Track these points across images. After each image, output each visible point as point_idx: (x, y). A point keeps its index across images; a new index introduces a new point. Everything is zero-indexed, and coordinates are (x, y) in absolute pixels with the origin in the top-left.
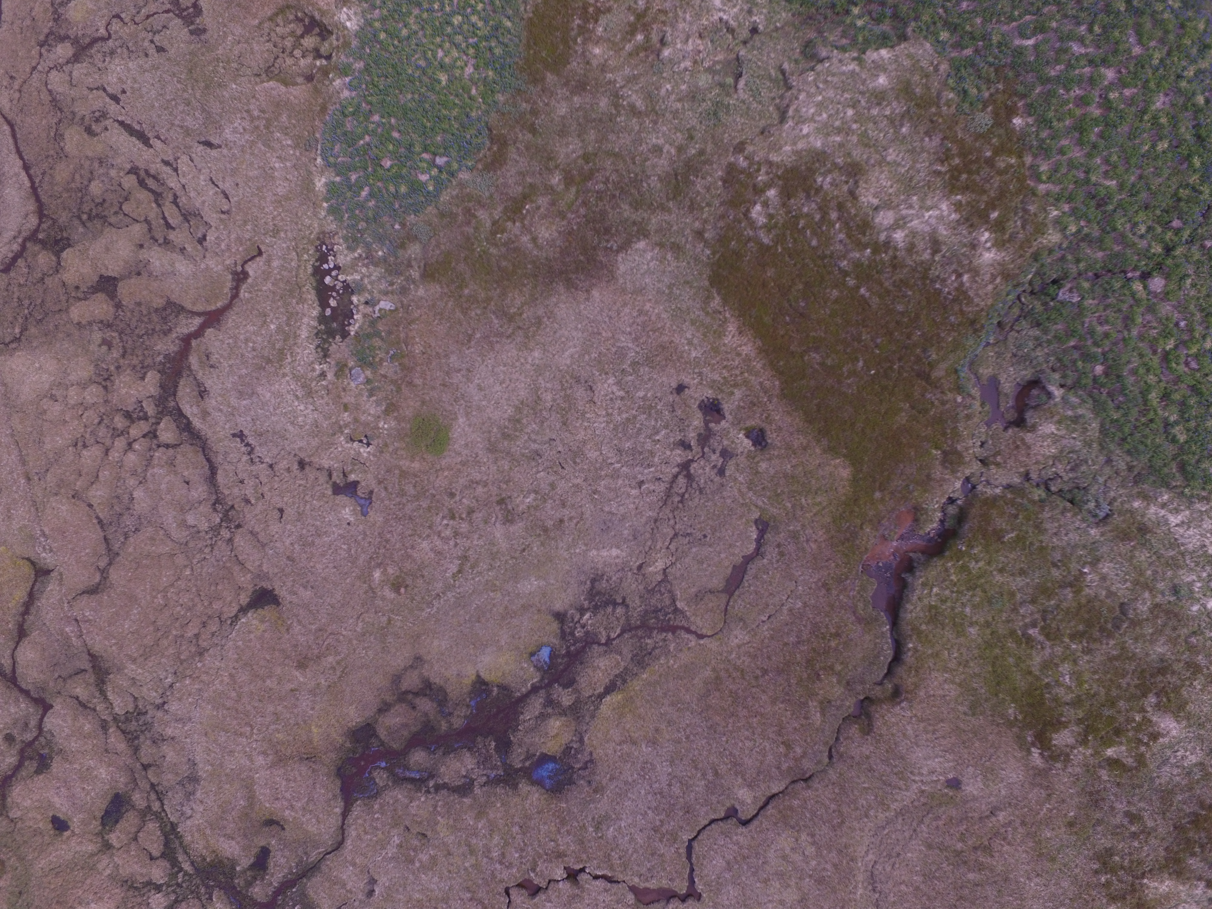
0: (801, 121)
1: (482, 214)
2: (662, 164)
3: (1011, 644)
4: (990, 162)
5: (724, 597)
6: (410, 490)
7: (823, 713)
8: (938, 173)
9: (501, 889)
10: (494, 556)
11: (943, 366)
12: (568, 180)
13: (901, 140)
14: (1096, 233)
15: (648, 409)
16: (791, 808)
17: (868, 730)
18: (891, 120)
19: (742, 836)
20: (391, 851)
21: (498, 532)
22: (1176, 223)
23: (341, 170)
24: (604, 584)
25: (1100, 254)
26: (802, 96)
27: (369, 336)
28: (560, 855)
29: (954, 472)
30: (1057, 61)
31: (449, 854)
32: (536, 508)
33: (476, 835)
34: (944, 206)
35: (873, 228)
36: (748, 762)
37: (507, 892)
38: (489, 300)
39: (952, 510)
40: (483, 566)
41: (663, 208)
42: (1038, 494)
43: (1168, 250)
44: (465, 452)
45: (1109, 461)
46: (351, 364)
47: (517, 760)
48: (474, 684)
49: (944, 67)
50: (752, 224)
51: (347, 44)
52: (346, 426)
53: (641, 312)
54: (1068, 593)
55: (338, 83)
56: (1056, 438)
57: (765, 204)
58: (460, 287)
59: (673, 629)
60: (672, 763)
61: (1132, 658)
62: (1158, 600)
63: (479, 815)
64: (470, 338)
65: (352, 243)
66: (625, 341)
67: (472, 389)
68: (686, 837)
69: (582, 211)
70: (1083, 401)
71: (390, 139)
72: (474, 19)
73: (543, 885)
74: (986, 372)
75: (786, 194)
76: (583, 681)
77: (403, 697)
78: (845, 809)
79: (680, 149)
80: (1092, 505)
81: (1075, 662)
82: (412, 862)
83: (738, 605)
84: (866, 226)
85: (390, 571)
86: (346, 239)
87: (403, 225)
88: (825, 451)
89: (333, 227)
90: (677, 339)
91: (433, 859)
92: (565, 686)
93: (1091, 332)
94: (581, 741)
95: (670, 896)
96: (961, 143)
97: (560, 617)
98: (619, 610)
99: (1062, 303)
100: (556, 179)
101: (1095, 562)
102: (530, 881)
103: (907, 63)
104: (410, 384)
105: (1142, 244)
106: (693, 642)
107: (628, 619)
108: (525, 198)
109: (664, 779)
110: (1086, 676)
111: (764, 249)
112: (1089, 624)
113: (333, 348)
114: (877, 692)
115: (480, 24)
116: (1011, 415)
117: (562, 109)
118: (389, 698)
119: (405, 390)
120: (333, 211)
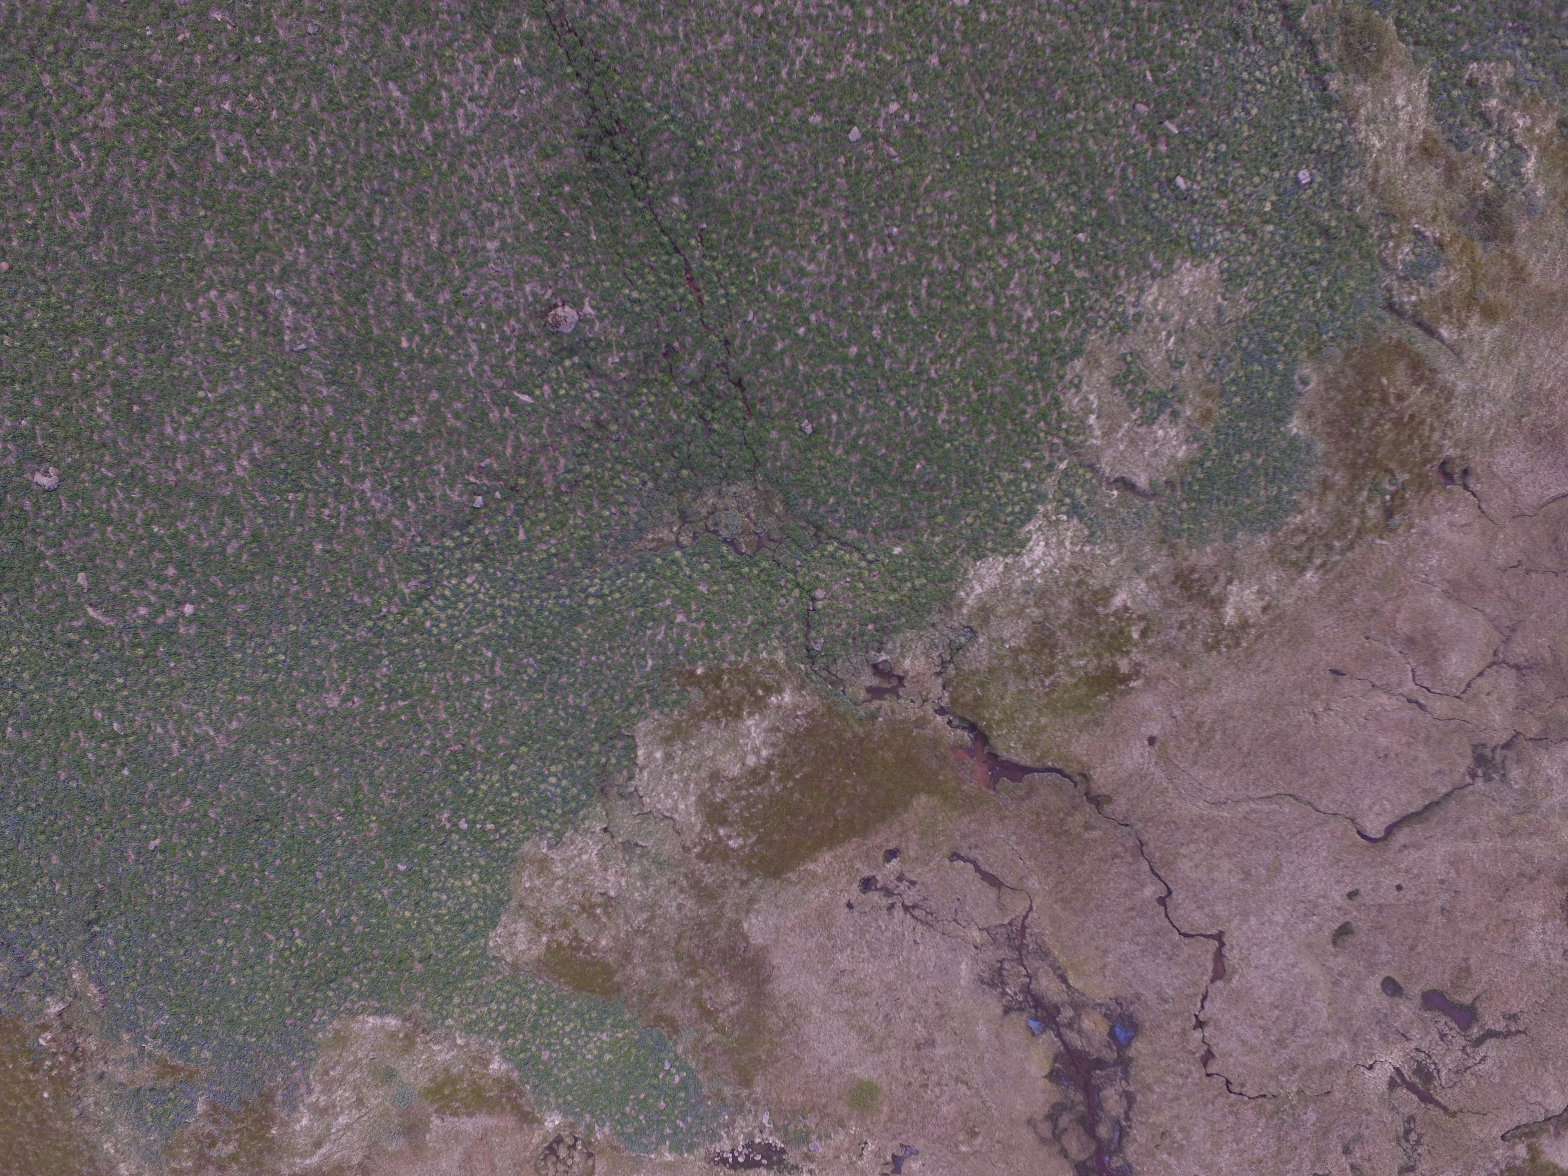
0: (675, 808)
1: (709, 1039)
2: (690, 904)
3: (1055, 696)
4: (724, 692)
5: (1003, 889)
6: (902, 1116)
7: (1093, 828)
8: (726, 725)
9: (1206, 1080)
10: (958, 1056)
11: (856, 727)
12: (693, 974)
13: (699, 747)
14: (780, 627)
15: (862, 932)
16: (1161, 858)
17: (1109, 799)
18: (685, 750)
19: (1178, 896)
20: (1172, 1161)
21: (940, 1051)
22: (782, 583)
23: (661, 1139)
24: (986, 975)
25: (795, 626)
26: (659, 806)
27: (786, 1133)
28: (1184, 1032)
29: (930, 722)
30: (666, 649)
31: (1178, 1117)
32: (925, 1022)
33: (1165, 1094)
34: (749, 722)
35: (756, 768)
36: (1125, 885)
37: (1208, 1075)
38: (771, 1041)
39: (956, 722)
40: (964, 1065)
41: (721, 907)
42: (951, 671)
43: (798, 585)
44: (879, 1071)
45: (933, 625)
46: (805, 1149)
47: (1111, 1055)
48: (1051, 1081)
49: (656, 714)
50: (742, 847)
51: (572, 1125)
52: (850, 1158)
53: (792, 930)
54: (1022, 657)
55: (599, 1136)
56: (915, 657)
57: (729, 837)
58: (760, 1061)
59: (1024, 927)
60: (1121, 940)
61: (1070, 621)
62: (1031, 602)
63: (1150, 1089)
64: (796, 1057)
65: (715, 1137)
66: (811, 943)
67: (834, 1060)
68: (1177, 937)
69: (717, 967)
70: (891, 639)
71: (645, 1100)
72: (567, 1029)
73: (1205, 1047)
74: (863, 695)
75: (724, 822)
76: (1056, 999)
77: (1057, 1137)
78: (1165, 819)
79: (682, 891)
80: (963, 639)
81: (1071, 657)
82: (1182, 1146)
83: (1010, 880)
84: (753, 772)
85: (961, 1138)
86: (712, 1142)
87: (709, 1098)
88: (906, 811)
89: (702, 1151)
90: (814, 905)
91: (1181, 1129)
92: (1059, 1012)
93: (845, 632)
94: (1100, 1005)
95: (1219, 956)
96: (708, 709)
97: (1007, 1010)
98: (1006, 965)
99: (823, 648)
100: (691, 983)
101: (1004, 641)
102: (1202, 1057)
103: (649, 738)
104: (824, 1106)
105: (792, 601)
106: (1034, 915)
107: (1013, 960)
108: (701, 1007)
109: (1133, 947)
110: (1081, 650)
111: (760, 841)
112: (1044, 645)
113: (792, 1161)
114: (1081, 787)
115: (572, 1025)
116: (895, 682)
117: (641, 972)
118: (1057, 1149)
119: (829, 1110)
120: (691, 1149)
